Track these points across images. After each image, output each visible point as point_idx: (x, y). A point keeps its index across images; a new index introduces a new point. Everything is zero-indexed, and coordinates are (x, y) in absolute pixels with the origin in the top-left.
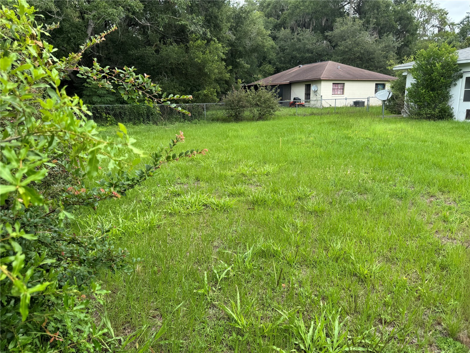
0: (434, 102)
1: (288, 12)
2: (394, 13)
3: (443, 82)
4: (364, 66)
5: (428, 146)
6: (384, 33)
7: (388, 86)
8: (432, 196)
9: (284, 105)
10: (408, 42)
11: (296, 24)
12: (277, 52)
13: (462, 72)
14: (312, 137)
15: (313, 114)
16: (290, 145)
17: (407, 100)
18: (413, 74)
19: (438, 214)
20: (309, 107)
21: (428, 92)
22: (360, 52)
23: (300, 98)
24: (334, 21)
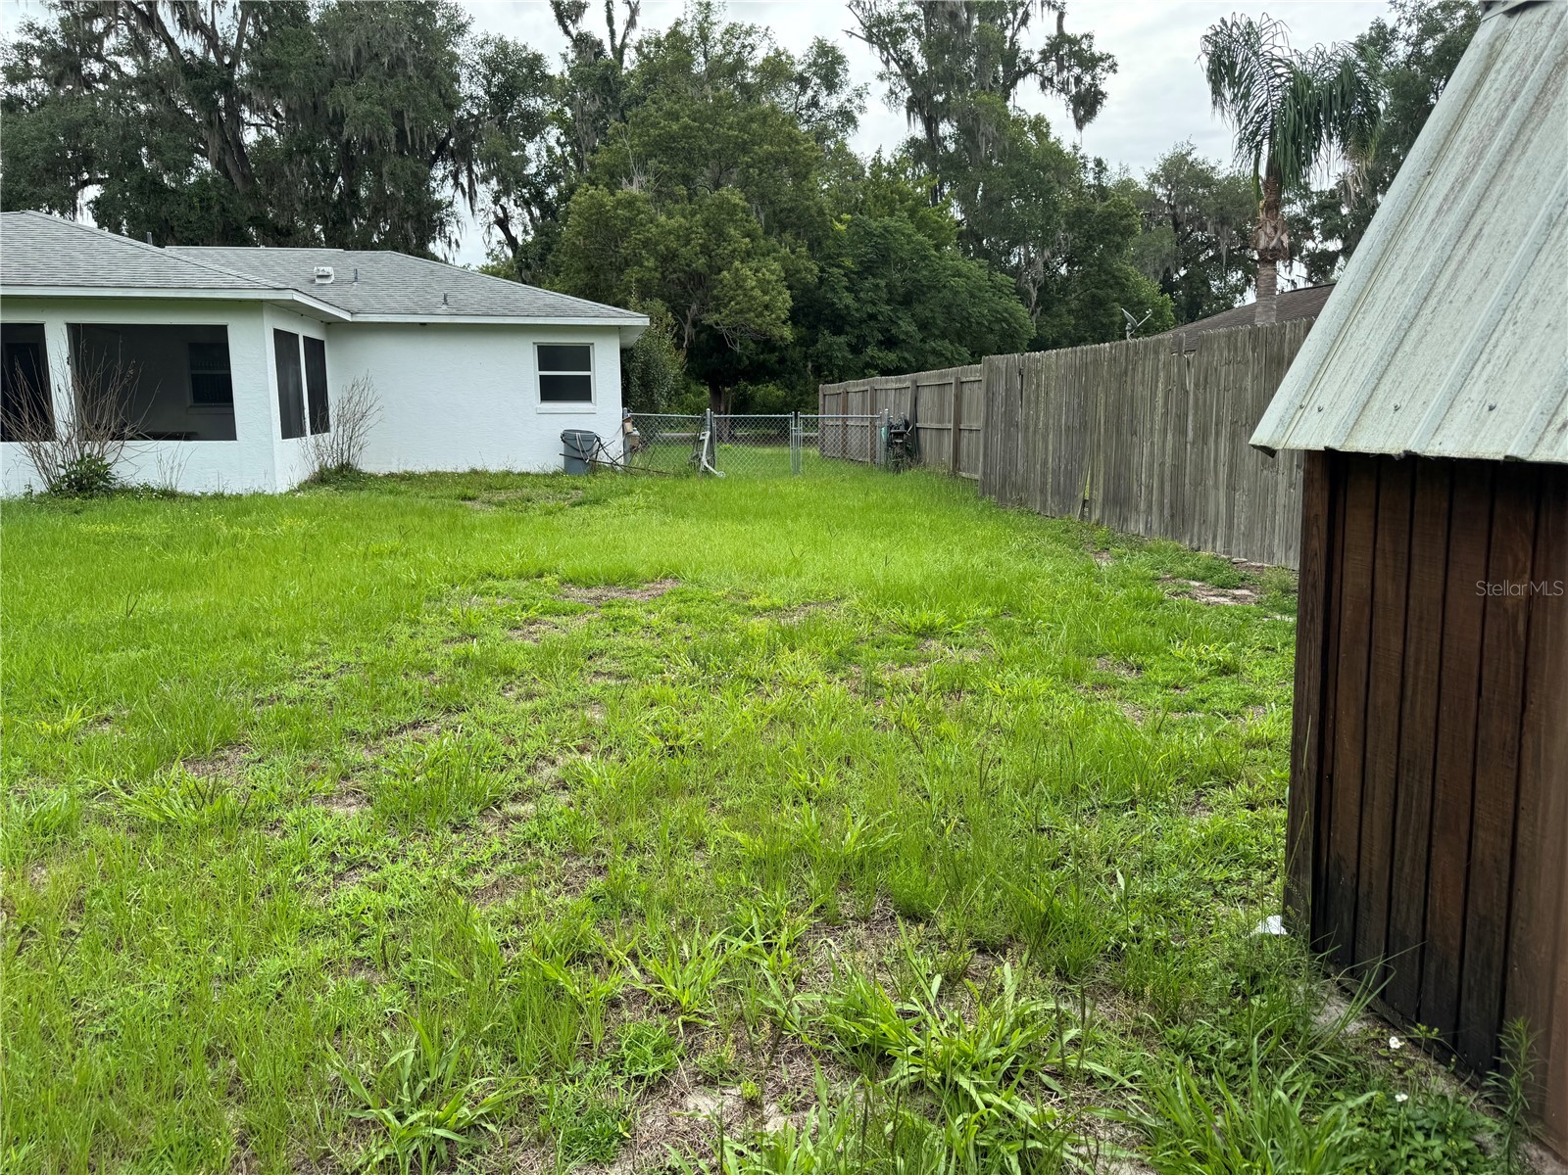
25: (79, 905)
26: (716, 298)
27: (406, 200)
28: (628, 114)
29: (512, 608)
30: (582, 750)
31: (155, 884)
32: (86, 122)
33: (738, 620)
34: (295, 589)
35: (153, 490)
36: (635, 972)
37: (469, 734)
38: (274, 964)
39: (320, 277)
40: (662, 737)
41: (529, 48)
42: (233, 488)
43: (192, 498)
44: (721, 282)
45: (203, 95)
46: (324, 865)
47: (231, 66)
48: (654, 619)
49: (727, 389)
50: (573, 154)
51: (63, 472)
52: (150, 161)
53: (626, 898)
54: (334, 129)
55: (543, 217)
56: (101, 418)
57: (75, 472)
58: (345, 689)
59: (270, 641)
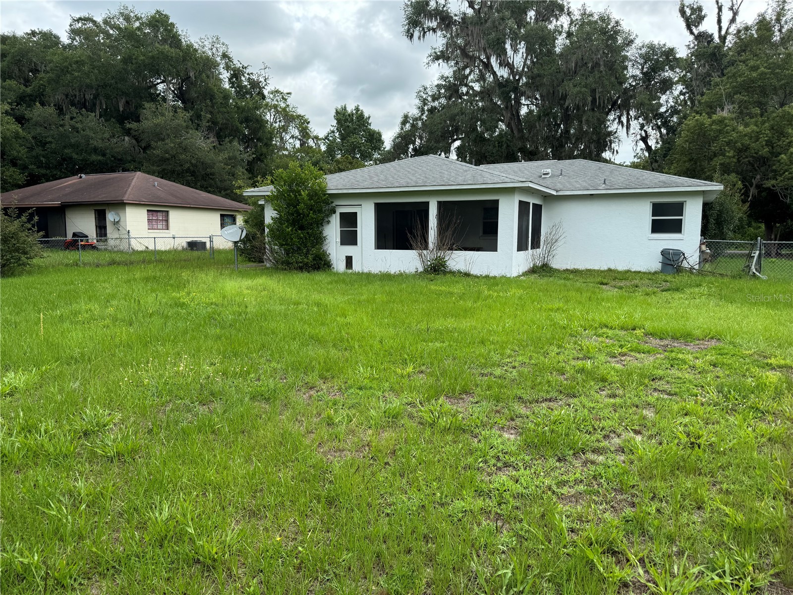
0: (306, 246)
1: (48, 75)
2: (236, 109)
3: (313, 218)
4: (199, 184)
5: (302, 312)
6: (225, 137)
7: (240, 220)
8: (311, 388)
9: (53, 246)
10: (261, 155)
11: (66, 102)
12: (28, 145)
13: (334, 205)
14: (111, 306)
15: (114, 263)
16: (66, 325)
17: (269, 241)
18: (272, 204)
19: (320, 415)
20: (106, 250)
21: (296, 230)
22: (191, 163)
23: (86, 233)
24: (141, 106)
25: (394, 452)
26: (775, 171)
27: (593, 133)
28: (725, 71)
29: (613, 345)
30: (637, 432)
31: (423, 450)
32: (458, 114)
33: (756, 370)
34: (509, 323)
35: (461, 273)
36: (641, 571)
37: (576, 410)
38: (459, 504)
39: (544, 174)
40: (688, 435)
41: (667, 45)
42: (494, 273)
43: (476, 277)
44: (779, 161)
45: (505, 95)
46: (493, 461)
47: (519, 80)
48: (698, 363)
49: (778, 225)
50: (690, 98)
51: (429, 263)
52: (480, 127)
53: (646, 526)
54: (562, 102)
55: (668, 134)
56: (445, 241)
57: (433, 263)
58: (520, 374)
59: (492, 347)
